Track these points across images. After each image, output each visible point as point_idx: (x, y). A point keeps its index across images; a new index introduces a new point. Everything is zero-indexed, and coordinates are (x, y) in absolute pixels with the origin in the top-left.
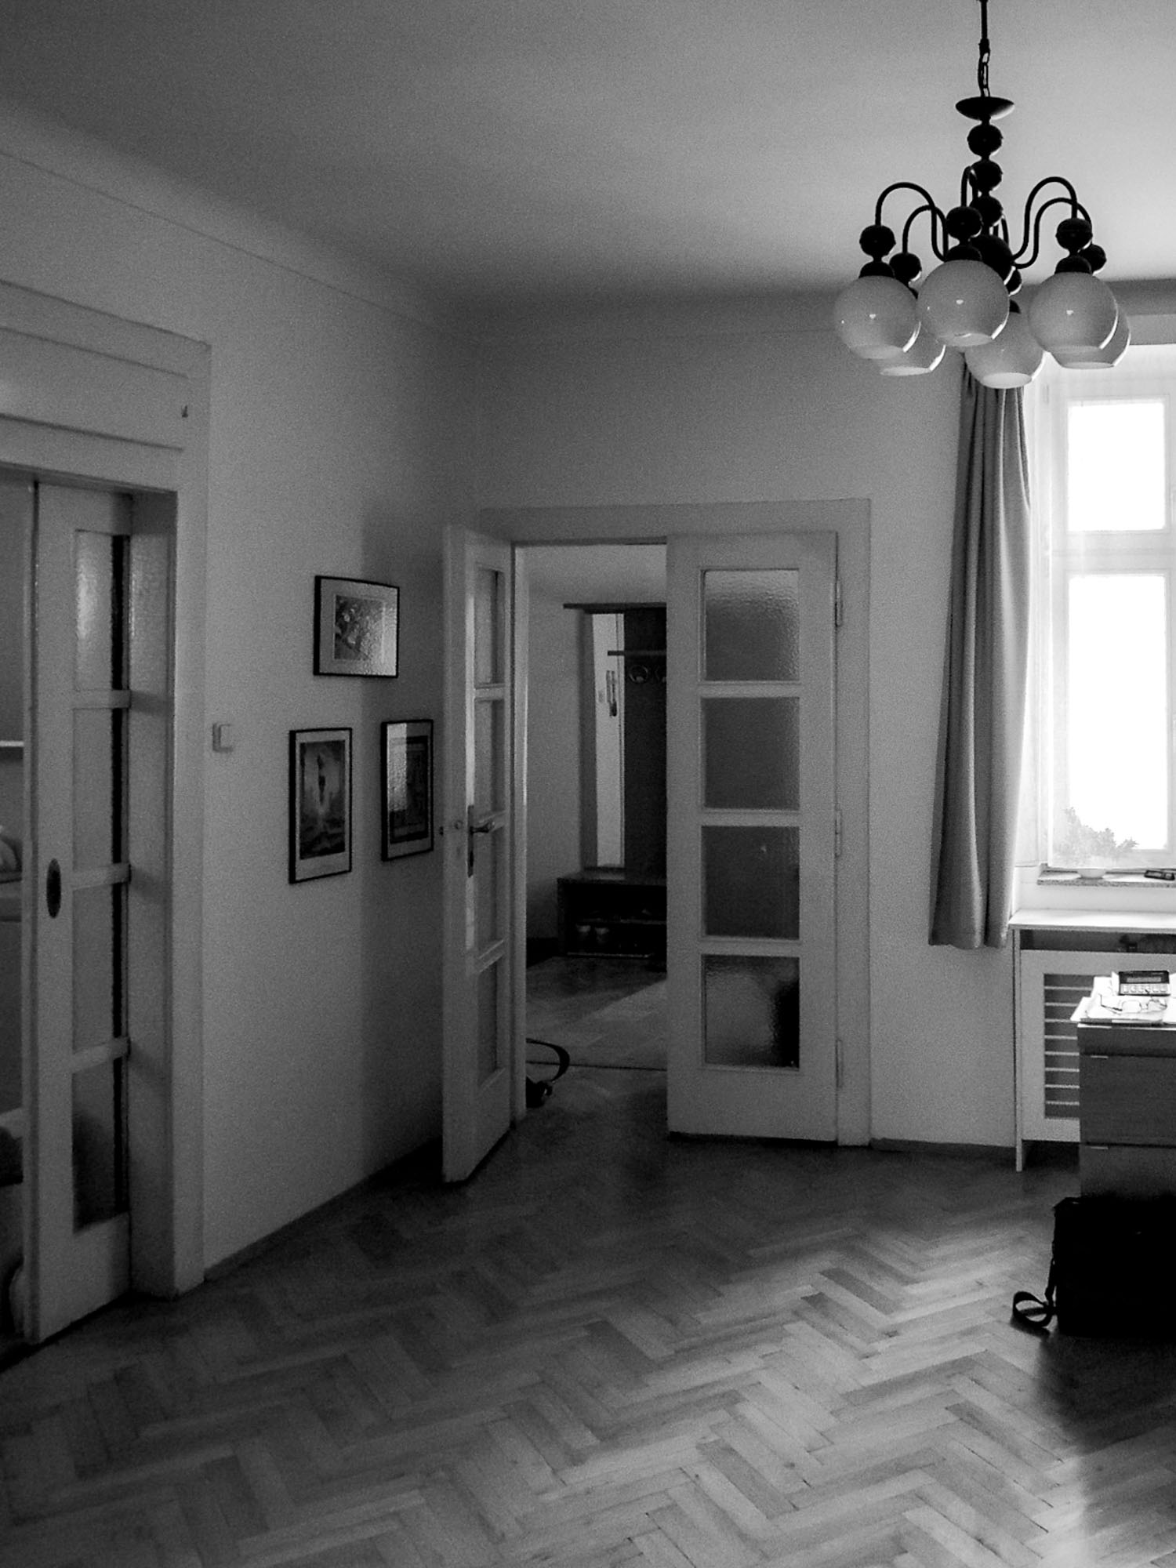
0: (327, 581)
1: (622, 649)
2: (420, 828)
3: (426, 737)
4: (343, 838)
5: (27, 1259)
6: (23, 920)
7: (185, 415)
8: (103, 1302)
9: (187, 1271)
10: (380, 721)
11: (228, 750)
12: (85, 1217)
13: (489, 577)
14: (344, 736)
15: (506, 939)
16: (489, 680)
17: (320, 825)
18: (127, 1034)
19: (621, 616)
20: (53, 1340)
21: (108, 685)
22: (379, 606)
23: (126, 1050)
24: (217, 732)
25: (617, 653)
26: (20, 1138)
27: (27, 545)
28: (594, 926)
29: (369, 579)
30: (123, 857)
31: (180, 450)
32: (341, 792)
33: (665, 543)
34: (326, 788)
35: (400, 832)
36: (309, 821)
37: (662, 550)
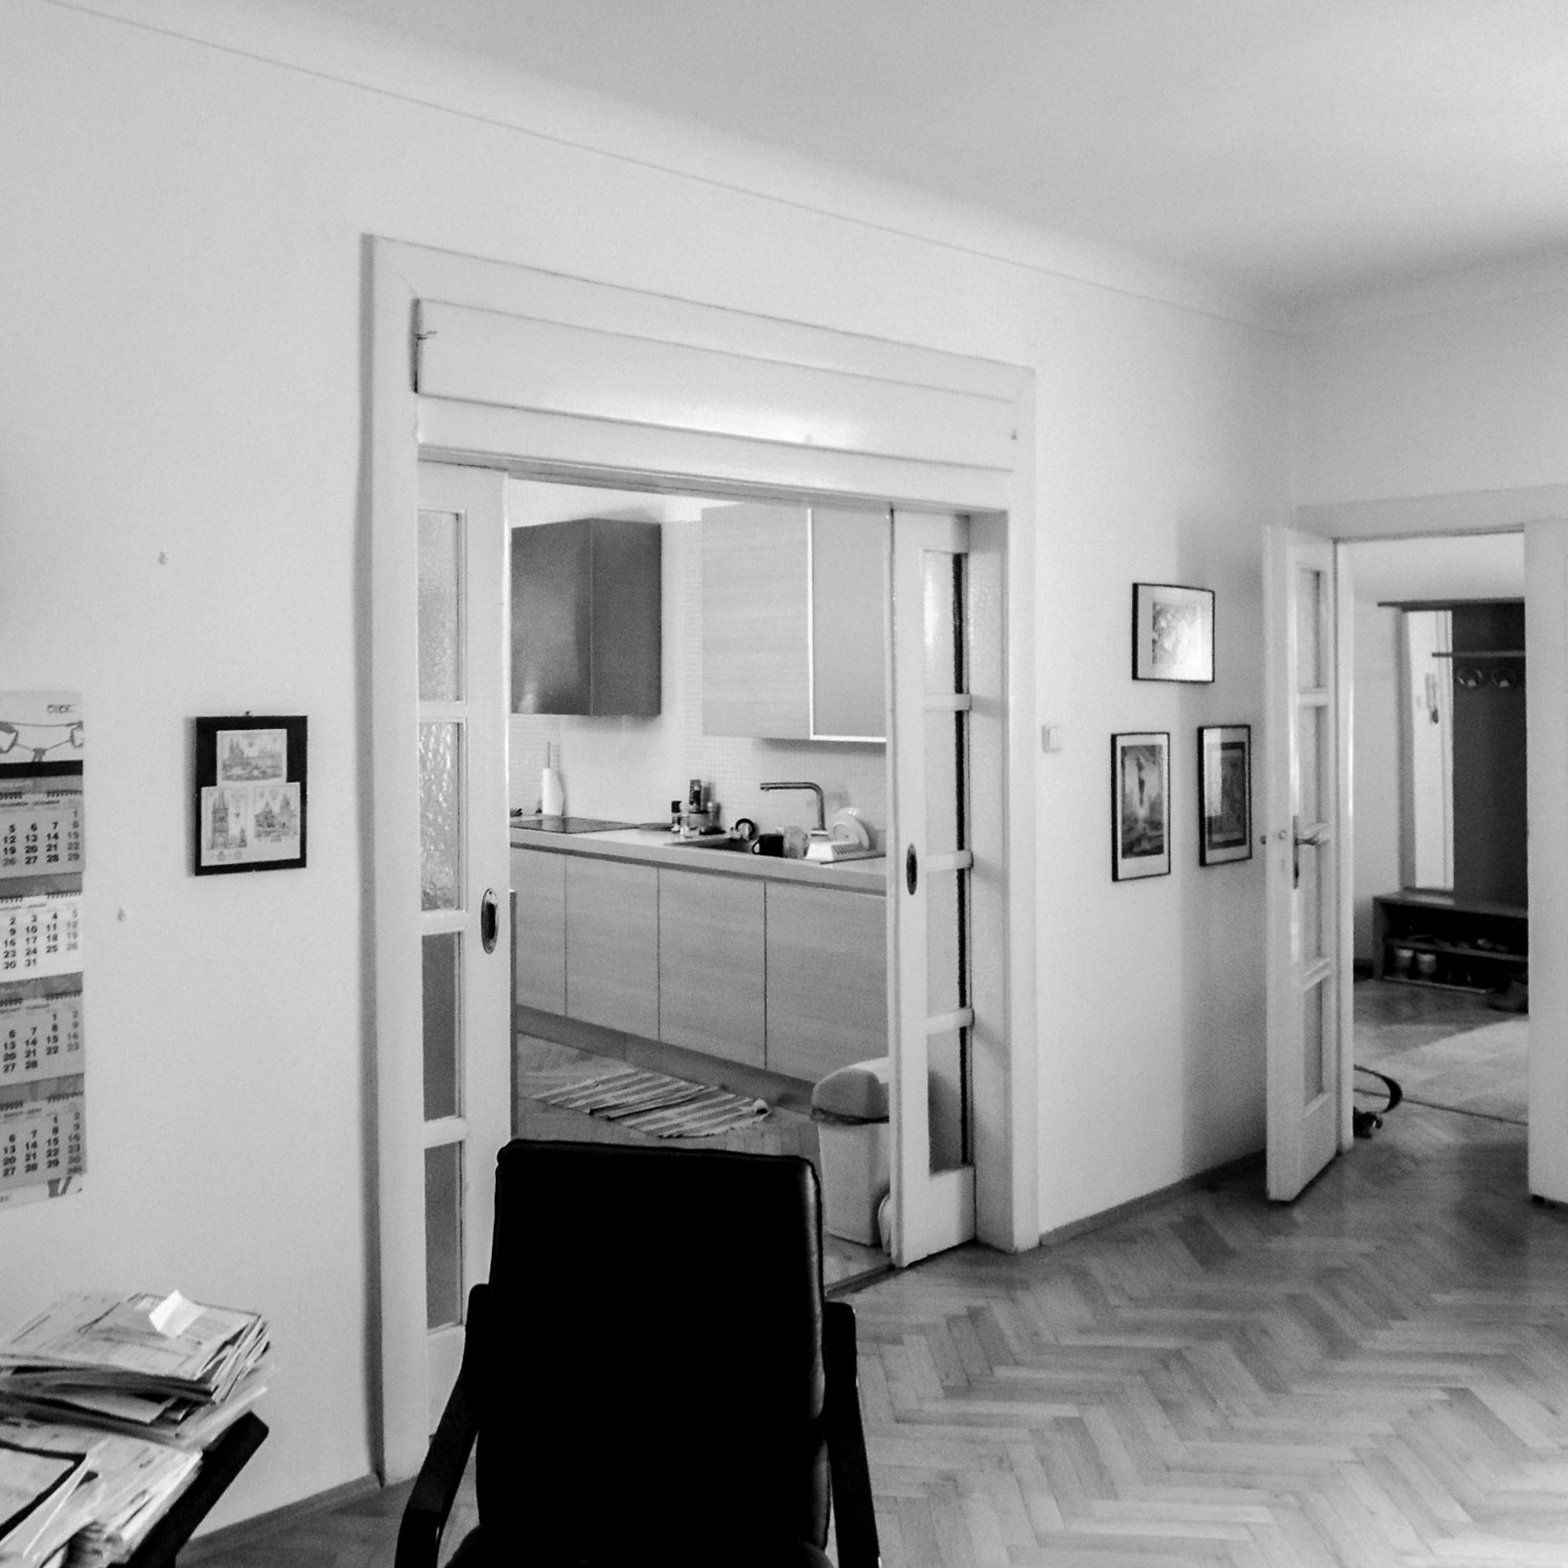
0: (1143, 587)
1: (1450, 650)
2: (1237, 835)
3: (1243, 743)
4: (1162, 841)
5: (893, 1189)
6: (888, 893)
7: (1014, 437)
8: (955, 1243)
9: (1025, 1233)
10: (1197, 726)
11: (1056, 750)
12: (938, 1163)
13: (1309, 576)
14: (1162, 740)
15: (1331, 959)
16: (1311, 685)
17: (1141, 826)
18: (971, 1006)
19: (1449, 614)
20: (913, 1265)
21: (953, 690)
22: (1194, 609)
23: (971, 1021)
24: (1046, 733)
25: (1446, 655)
26: (887, 1084)
27: (886, 565)
28: (1417, 951)
29: (1185, 584)
30: (966, 845)
31: (1010, 471)
32: (1159, 796)
33: (1522, 531)
34: (1145, 793)
35: (1217, 838)
36: (1130, 821)
37: (1518, 539)
